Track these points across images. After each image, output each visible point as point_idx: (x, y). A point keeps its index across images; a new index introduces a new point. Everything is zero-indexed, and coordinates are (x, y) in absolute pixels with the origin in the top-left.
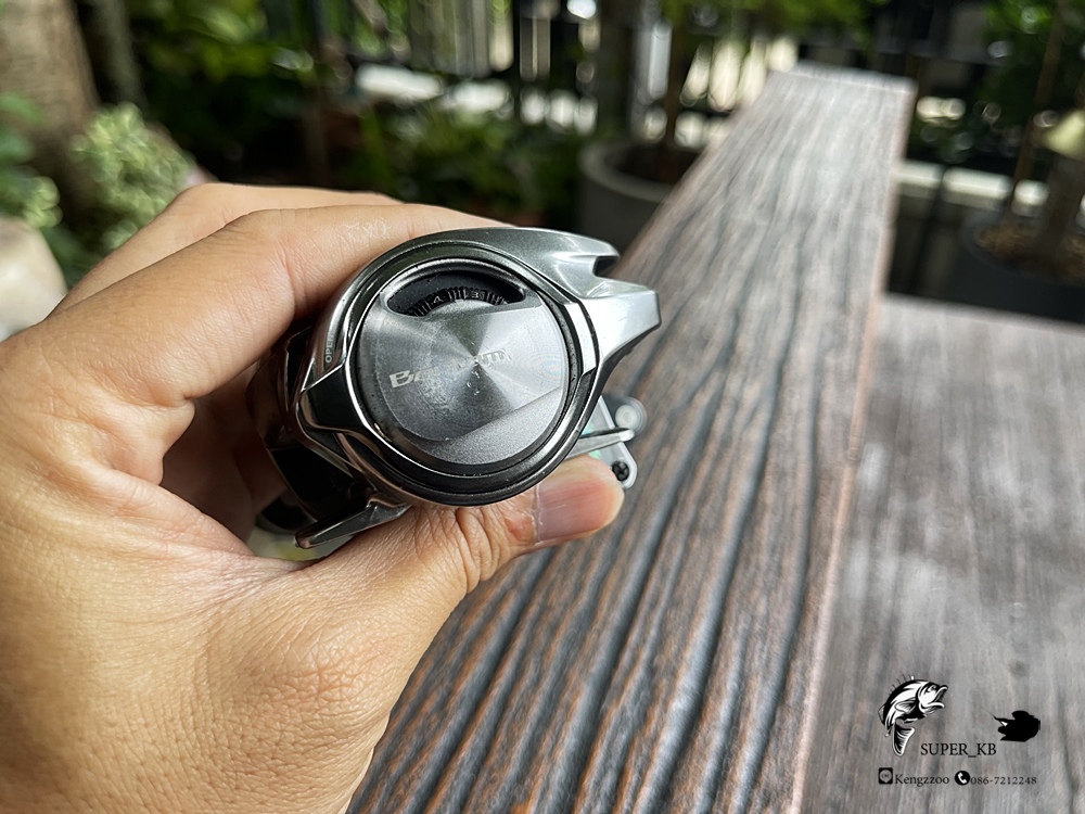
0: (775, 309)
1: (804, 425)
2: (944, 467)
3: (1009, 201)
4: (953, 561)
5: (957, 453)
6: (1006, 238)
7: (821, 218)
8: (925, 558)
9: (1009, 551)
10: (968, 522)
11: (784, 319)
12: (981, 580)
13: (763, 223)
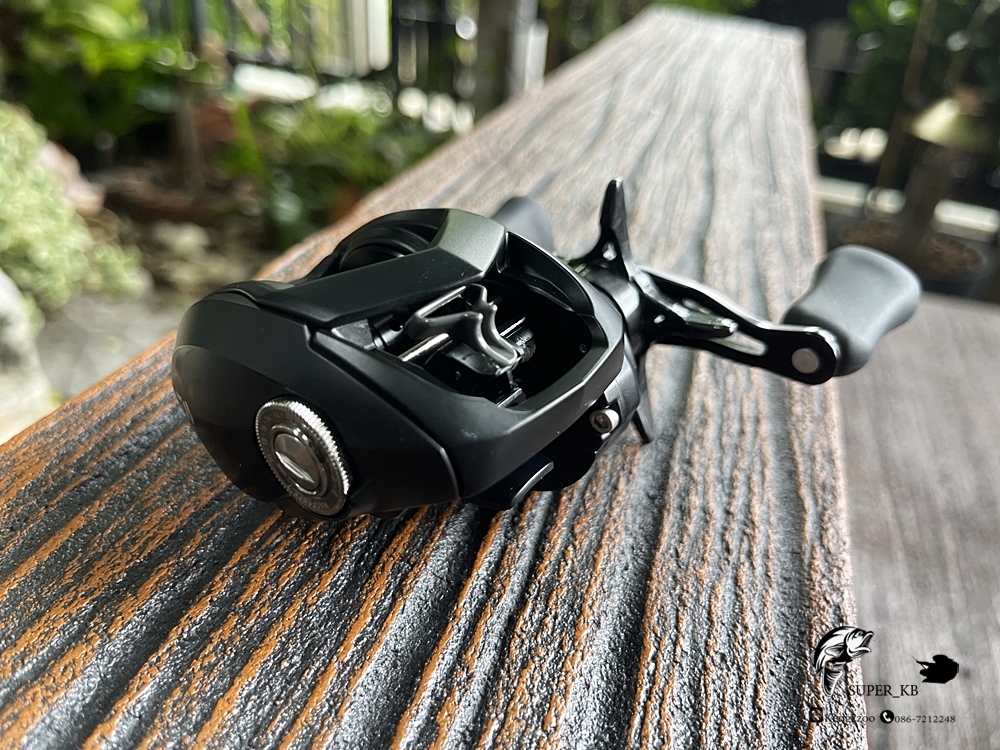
4: (874, 544)
7: (726, 111)
9: (936, 533)
10: (885, 499)
11: (700, 195)
12: (909, 567)
13: (656, 112)
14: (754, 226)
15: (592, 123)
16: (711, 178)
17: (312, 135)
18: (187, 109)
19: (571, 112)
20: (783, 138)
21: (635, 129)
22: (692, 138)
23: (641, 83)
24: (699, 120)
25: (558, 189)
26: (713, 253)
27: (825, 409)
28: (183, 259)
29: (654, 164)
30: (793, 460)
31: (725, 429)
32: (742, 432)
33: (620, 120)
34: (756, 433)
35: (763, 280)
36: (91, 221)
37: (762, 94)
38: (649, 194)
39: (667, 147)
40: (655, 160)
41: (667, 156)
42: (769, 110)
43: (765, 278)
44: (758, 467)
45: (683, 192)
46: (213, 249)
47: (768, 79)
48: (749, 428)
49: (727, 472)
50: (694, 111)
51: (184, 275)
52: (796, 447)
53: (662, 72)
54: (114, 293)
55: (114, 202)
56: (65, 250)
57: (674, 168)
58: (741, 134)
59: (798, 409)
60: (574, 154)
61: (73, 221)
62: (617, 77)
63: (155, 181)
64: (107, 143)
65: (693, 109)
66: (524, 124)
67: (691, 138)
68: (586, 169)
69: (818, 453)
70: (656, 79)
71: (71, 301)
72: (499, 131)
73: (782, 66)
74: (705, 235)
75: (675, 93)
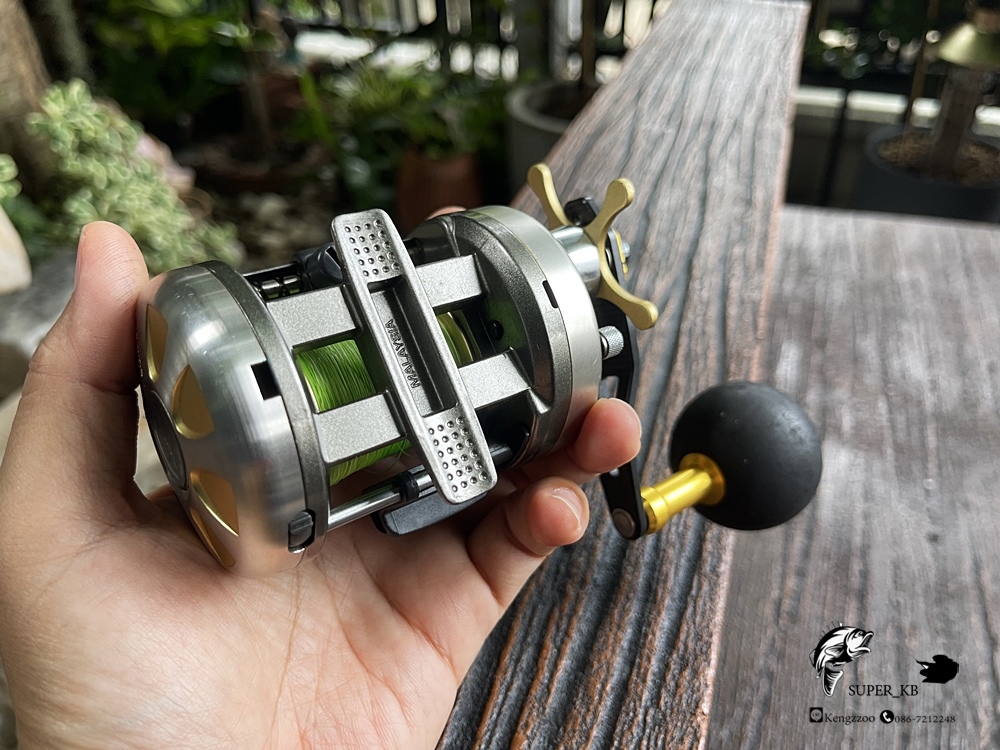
0: (683, 207)
1: (713, 312)
2: (857, 359)
3: (907, 115)
4: (869, 444)
5: (868, 345)
6: (907, 148)
7: (726, 123)
8: (844, 444)
9: (922, 431)
10: (882, 406)
11: (693, 216)
12: (896, 460)
13: (670, 131)
14: (729, 245)
15: (618, 153)
16: (704, 199)
17: (371, 98)
18: (254, 80)
19: (603, 143)
20: (766, 146)
21: (651, 155)
22: (693, 162)
24: (703, 135)
26: (696, 272)
28: (268, 227)
29: (664, 192)
33: (642, 143)
35: (727, 290)
38: (658, 223)
40: (665, 187)
41: (673, 182)
42: (762, 113)
46: (293, 213)
50: (699, 126)
51: (272, 240)
53: (678, 77)
55: (204, 179)
56: (176, 232)
57: (678, 193)
58: (733, 148)
61: (177, 206)
62: (640, 93)
63: (232, 154)
64: (186, 121)
65: (699, 122)
67: (695, 156)
70: (671, 90)
74: (693, 256)
75: (687, 104)
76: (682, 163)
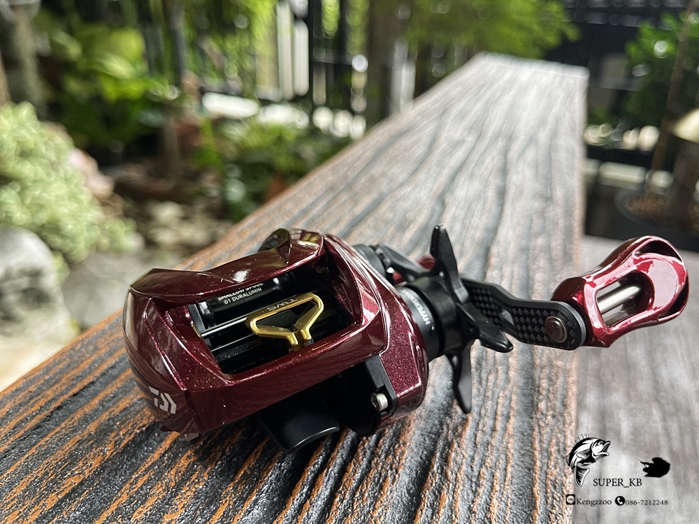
2: (630, 367)
5: (638, 354)
8: (624, 449)
10: (656, 413)
13: (470, 139)
14: (530, 235)
15: (420, 151)
16: (502, 194)
17: (254, 141)
18: (171, 125)
19: (406, 142)
20: (562, 156)
21: (451, 154)
22: (492, 161)
23: (462, 115)
24: (500, 144)
25: (384, 208)
26: (494, 260)
27: (565, 406)
28: (165, 227)
29: (461, 183)
30: (532, 456)
31: (480, 426)
32: (494, 429)
33: (443, 145)
34: (505, 429)
35: (531, 281)
36: (104, 203)
37: (551, 120)
38: (454, 209)
39: (474, 168)
40: (463, 179)
41: (472, 176)
42: (554, 134)
43: (533, 280)
44: (502, 464)
45: (480, 206)
46: (186, 219)
47: (556, 109)
48: (499, 426)
49: (476, 469)
50: (498, 137)
51: (166, 237)
52: (537, 445)
53: (479, 106)
54: (117, 252)
55: (121, 189)
56: (85, 224)
57: (476, 185)
58: (530, 155)
59: (542, 406)
60: (402, 178)
61: (91, 203)
62: (445, 111)
63: (150, 174)
64: (118, 148)
65: (498, 135)
66: (369, 154)
67: (493, 159)
68: (409, 190)
69: (554, 449)
70: (473, 113)
71: (89, 257)
72: (350, 160)
73: (569, 96)
74: (491, 243)
75: (486, 123)
76: (480, 162)
